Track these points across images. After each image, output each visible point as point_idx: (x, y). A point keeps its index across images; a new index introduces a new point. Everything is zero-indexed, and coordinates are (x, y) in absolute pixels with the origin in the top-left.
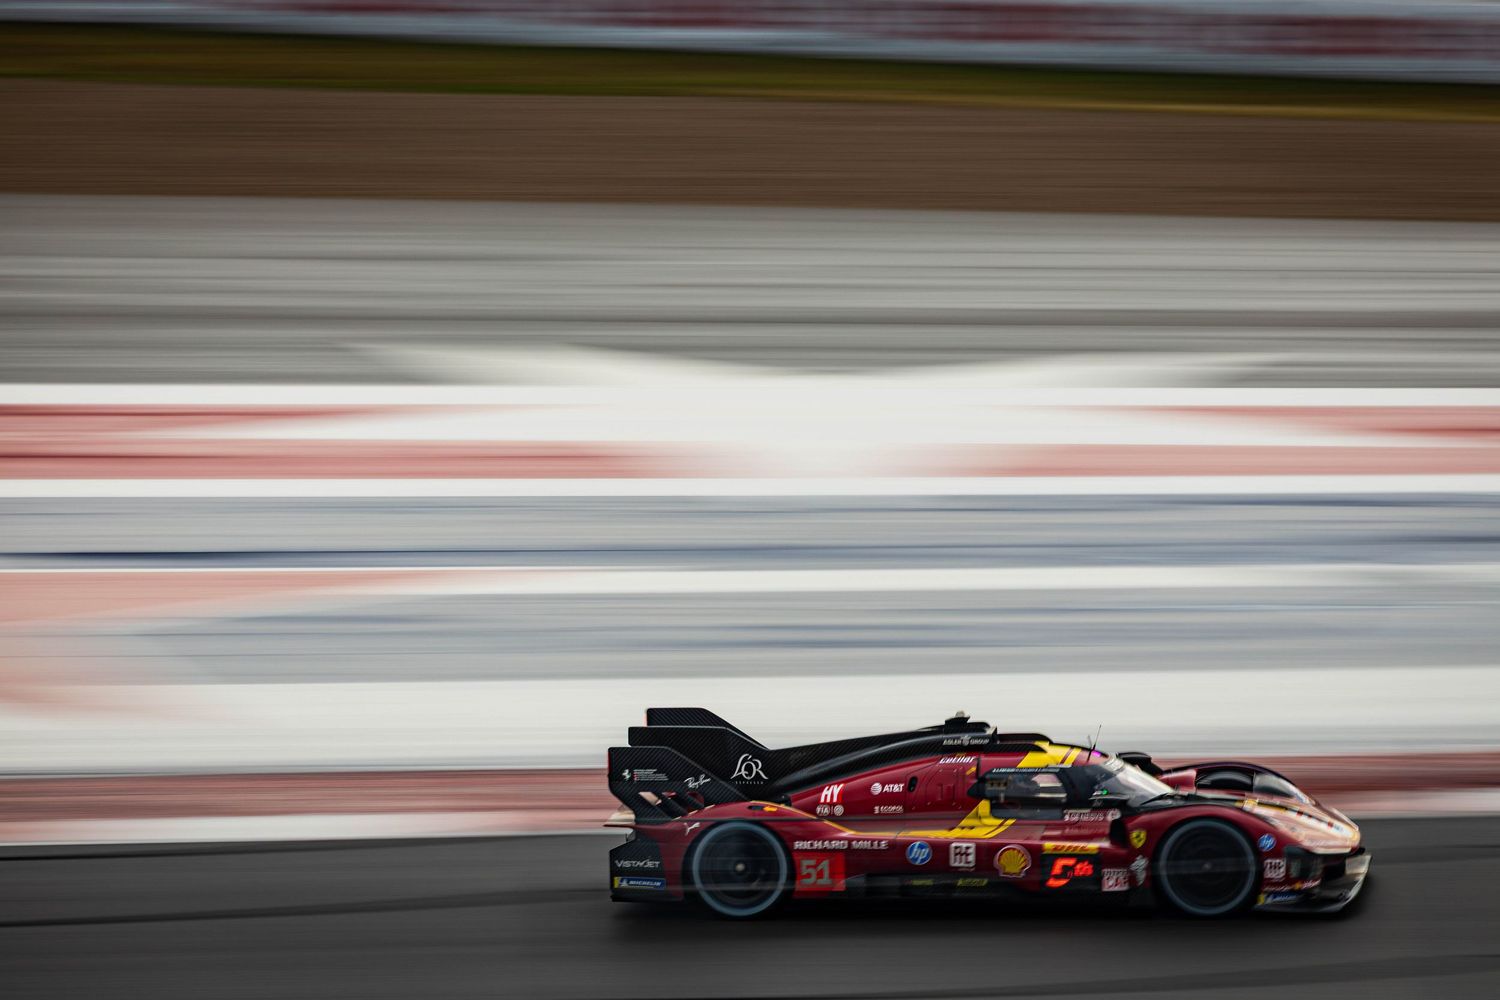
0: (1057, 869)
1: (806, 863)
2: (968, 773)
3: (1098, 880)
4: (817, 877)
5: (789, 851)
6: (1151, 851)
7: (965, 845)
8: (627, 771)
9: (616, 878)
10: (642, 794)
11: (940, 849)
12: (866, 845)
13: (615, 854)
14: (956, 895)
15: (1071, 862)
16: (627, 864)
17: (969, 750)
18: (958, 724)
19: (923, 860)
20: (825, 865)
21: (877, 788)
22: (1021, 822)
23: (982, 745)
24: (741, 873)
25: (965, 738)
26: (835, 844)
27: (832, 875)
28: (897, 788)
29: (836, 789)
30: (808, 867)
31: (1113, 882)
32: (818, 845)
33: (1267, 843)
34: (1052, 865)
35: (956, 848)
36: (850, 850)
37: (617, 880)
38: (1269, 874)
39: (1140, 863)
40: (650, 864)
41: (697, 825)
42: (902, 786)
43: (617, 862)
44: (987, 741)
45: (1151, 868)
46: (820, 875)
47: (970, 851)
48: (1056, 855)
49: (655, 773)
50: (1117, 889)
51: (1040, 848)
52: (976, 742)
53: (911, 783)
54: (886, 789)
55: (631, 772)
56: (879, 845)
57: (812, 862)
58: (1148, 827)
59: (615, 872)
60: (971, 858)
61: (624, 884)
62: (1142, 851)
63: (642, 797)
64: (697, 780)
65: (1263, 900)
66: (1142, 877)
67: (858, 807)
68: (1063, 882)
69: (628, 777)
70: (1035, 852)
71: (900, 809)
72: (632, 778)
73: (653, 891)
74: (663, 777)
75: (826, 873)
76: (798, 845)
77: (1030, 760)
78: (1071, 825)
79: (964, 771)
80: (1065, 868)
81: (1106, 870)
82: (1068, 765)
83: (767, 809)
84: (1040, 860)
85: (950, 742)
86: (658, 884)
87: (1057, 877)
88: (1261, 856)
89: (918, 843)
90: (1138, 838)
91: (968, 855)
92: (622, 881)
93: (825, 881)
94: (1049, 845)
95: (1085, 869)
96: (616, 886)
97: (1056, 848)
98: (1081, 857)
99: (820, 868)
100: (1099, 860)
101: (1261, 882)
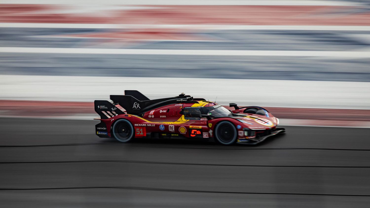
0: (193, 133)
1: (137, 129)
2: (180, 108)
3: (202, 135)
4: (140, 133)
5: (134, 126)
6: (213, 128)
7: (172, 126)
8: (99, 106)
9: (97, 132)
10: (102, 111)
11: (166, 127)
12: (150, 125)
13: (97, 126)
14: (172, 138)
15: (196, 131)
16: (100, 128)
17: (183, 102)
18: (182, 96)
19: (163, 129)
20: (141, 130)
21: (161, 111)
22: (191, 120)
23: (185, 101)
24: (124, 131)
25: (182, 100)
26: (144, 125)
27: (143, 132)
28: (165, 111)
29: (153, 111)
30: (138, 130)
31: (205, 136)
32: (140, 125)
33: (239, 127)
34: (191, 131)
35: (170, 126)
36: (147, 127)
37: (98, 132)
38: (240, 135)
39: (211, 131)
40: (104, 129)
41: (113, 119)
42: (166, 111)
43: (97, 128)
44: (186, 100)
45: (214, 133)
46: (140, 132)
47: (173, 127)
48: (192, 129)
49: (105, 107)
50: (207, 137)
51: (189, 127)
52: (184, 100)
53: (168, 110)
54: (163, 112)
55: (100, 106)
56: (153, 125)
57: (139, 129)
58: (213, 123)
59: (97, 130)
60: (173, 129)
61: (99, 133)
62: (211, 128)
63: (102, 112)
64: (114, 109)
65: (239, 141)
66: (211, 134)
67: (157, 116)
68: (194, 135)
69: (99, 107)
70: (187, 128)
71: (165, 116)
72: (100, 108)
73: (105, 135)
74: (106, 108)
75: (142, 132)
76: (135, 125)
77: (195, 105)
78: (202, 121)
79: (180, 107)
80: (195, 132)
81: (204, 133)
82: (203, 107)
83: (129, 116)
84: (189, 130)
85: (178, 100)
86: (106, 133)
87: (193, 134)
88: (238, 130)
89: (161, 125)
90: (210, 125)
91: (172, 128)
92: (99, 132)
93: (142, 134)
94: (191, 126)
95: (198, 132)
96: (97, 134)
97: (192, 127)
98: (198, 130)
99: (140, 131)
100: (202, 130)
101: (238, 136)
